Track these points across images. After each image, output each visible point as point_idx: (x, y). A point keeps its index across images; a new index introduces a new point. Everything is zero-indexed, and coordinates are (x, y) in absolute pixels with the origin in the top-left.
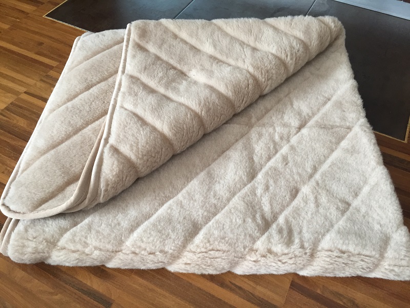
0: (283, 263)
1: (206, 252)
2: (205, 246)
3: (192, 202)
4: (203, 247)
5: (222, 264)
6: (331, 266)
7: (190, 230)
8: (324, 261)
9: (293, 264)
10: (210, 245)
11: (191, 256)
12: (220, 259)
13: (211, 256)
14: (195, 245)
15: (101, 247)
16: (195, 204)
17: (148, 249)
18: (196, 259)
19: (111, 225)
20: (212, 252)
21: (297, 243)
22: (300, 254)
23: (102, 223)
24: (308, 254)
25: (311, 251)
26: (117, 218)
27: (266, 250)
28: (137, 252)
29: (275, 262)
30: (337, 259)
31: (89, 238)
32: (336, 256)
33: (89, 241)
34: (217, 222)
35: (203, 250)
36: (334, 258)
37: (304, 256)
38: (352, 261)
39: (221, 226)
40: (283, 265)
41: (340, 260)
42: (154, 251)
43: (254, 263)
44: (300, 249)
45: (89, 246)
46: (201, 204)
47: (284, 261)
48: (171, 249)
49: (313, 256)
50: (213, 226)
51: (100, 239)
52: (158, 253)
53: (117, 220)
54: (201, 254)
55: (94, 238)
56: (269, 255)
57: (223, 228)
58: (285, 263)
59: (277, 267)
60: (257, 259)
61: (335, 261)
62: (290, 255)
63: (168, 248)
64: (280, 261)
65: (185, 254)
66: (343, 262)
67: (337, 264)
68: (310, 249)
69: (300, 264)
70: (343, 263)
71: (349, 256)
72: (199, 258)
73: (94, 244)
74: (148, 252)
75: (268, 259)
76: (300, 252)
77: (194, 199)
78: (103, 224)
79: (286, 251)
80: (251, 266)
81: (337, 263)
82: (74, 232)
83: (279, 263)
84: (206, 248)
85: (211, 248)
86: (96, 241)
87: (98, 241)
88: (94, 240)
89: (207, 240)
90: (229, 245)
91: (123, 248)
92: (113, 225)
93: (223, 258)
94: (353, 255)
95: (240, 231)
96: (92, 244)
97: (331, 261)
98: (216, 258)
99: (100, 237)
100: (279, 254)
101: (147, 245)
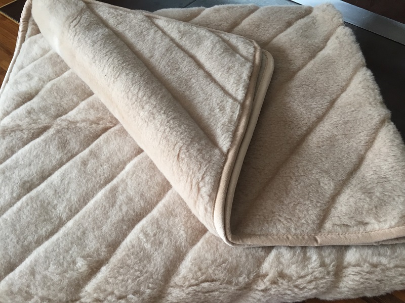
0: (301, 289)
1: (197, 285)
2: (195, 277)
3: (171, 218)
4: (193, 278)
5: (220, 298)
6: (362, 286)
7: (172, 256)
8: (353, 280)
9: (314, 288)
10: (203, 274)
11: (178, 292)
12: (217, 293)
13: (204, 290)
14: (181, 276)
15: (51, 297)
16: (176, 220)
17: (116, 292)
18: (185, 295)
19: (62, 265)
20: (205, 285)
21: (315, 261)
22: (321, 275)
23: (49, 264)
24: (332, 273)
25: (335, 268)
26: (70, 252)
27: (276, 274)
28: (101, 298)
29: (290, 288)
30: (368, 276)
31: (32, 287)
32: (367, 273)
33: (33, 291)
34: (207, 242)
35: (193, 282)
36: (365, 275)
37: (327, 277)
38: (387, 276)
39: (214, 246)
40: (301, 292)
41: (372, 276)
42: (124, 294)
43: (262, 293)
44: (320, 268)
45: (33, 297)
46: (184, 220)
47: (301, 286)
48: (148, 288)
49: (338, 275)
50: (204, 248)
51: (49, 286)
52: (130, 296)
53: (71, 257)
54: (190, 289)
55: (39, 285)
56: (281, 281)
57: (217, 249)
58: (304, 288)
59: (293, 295)
60: (266, 287)
61: (367, 279)
62: (308, 278)
63: (145, 286)
64: (296, 286)
65: (168, 291)
66: (377, 278)
67: (369, 283)
68: (333, 266)
69: (322, 288)
70: (377, 280)
71: (383, 270)
72: (189, 294)
73: (40, 294)
74: (116, 296)
75: (280, 286)
76: (320, 273)
77: (174, 214)
78: (51, 265)
79: (303, 273)
80: (258, 297)
81: (369, 281)
82: (11, 279)
83: (296, 290)
84: (197, 279)
85: (203, 278)
86: (43, 289)
87: (45, 289)
88: (39, 289)
89: (197, 267)
90: (228, 271)
91: (82, 294)
92: (65, 264)
93: (221, 290)
94: (388, 269)
95: (239, 252)
96: (37, 294)
97: (361, 280)
98: (212, 291)
99: (49, 284)
100: (294, 278)
101: (115, 286)
